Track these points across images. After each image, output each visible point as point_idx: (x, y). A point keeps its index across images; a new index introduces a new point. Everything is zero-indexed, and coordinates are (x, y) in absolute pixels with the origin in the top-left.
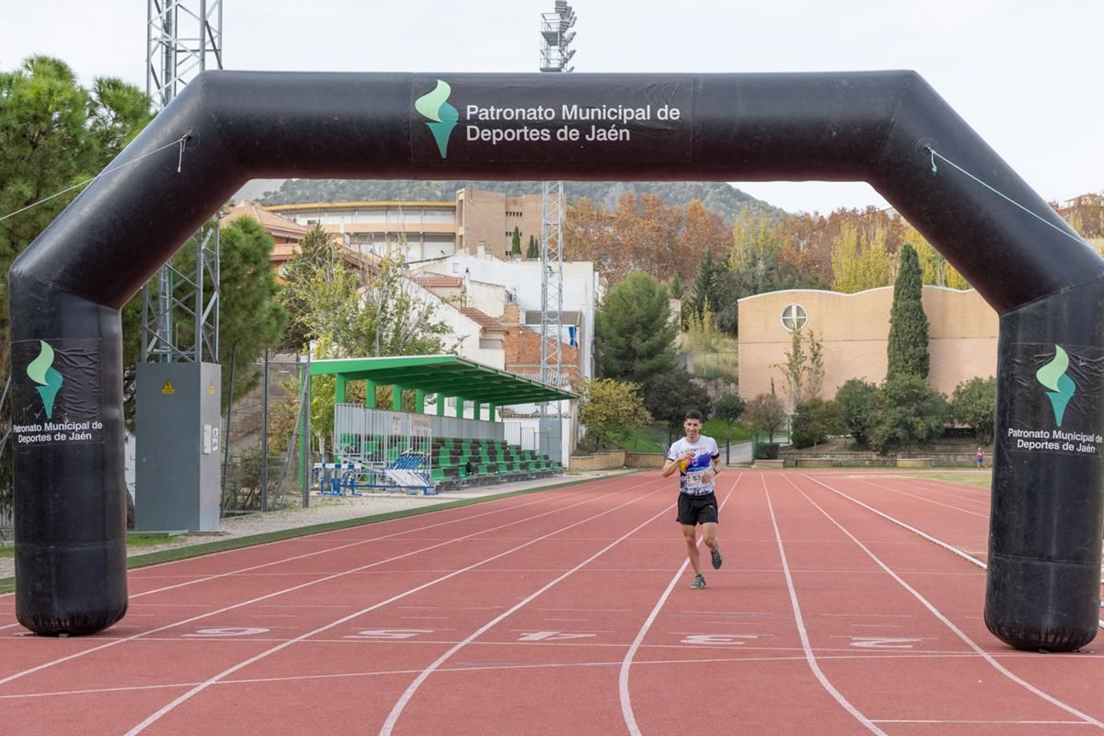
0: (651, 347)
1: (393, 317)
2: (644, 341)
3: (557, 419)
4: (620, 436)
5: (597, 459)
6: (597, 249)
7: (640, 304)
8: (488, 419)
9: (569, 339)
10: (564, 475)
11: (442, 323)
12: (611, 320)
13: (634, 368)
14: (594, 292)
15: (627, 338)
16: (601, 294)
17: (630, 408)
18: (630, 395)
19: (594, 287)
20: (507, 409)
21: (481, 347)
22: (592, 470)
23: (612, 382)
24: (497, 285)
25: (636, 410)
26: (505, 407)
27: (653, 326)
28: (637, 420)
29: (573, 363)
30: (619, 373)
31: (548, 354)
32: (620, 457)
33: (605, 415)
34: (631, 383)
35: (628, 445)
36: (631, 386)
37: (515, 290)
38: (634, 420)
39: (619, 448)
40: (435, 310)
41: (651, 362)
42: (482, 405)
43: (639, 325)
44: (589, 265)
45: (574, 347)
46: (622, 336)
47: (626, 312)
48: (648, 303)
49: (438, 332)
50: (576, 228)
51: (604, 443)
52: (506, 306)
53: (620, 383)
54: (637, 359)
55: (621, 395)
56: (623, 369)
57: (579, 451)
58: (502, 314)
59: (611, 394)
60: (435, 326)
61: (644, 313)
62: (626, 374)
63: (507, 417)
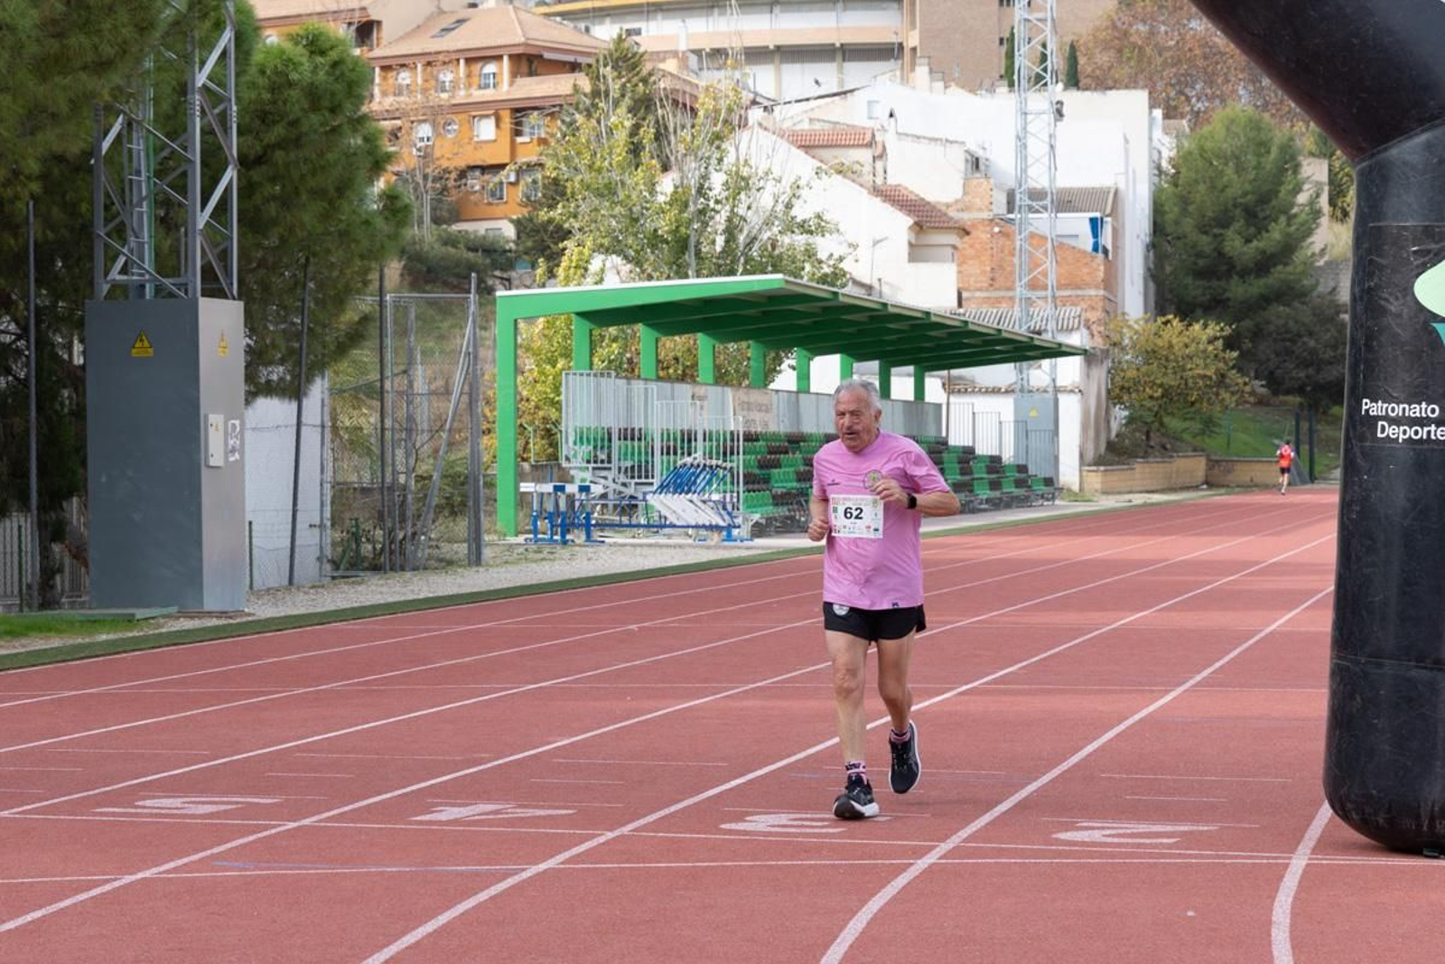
0: (1264, 252)
1: (718, 207)
2: (1248, 241)
3: (1050, 396)
4: (1196, 426)
5: (1142, 471)
6: (1173, 65)
7: (1240, 169)
8: (911, 398)
9: (1091, 241)
10: (1057, 502)
11: (819, 217)
12: (1184, 201)
13: (1227, 295)
14: (1151, 148)
15: (1215, 236)
16: (1166, 154)
17: (1208, 373)
18: (1210, 348)
19: (1150, 139)
20: (960, 378)
21: (913, 258)
22: (1120, 493)
23: (1176, 322)
24: (947, 141)
25: (1223, 376)
26: (955, 372)
27: (1268, 213)
28: (1225, 395)
29: (1097, 287)
30: (1201, 305)
31: (1031, 271)
32: (1196, 466)
33: (1161, 385)
34: (1212, 325)
35: (1212, 443)
36: (1213, 329)
37: (984, 149)
38: (1217, 394)
39: (1195, 450)
40: (804, 192)
41: (1262, 282)
42: (894, 370)
43: (1238, 211)
44: (1140, 97)
45: (1100, 255)
46: (1205, 233)
47: (1213, 187)
48: (1255, 168)
49: (811, 233)
50: (1131, 25)
51: (1165, 440)
52: (966, 179)
53: (1190, 325)
54: (1236, 277)
55: (1193, 347)
56: (1208, 297)
57: (1110, 457)
58: (958, 193)
59: (1171, 346)
60: (804, 221)
61: (1248, 187)
62: (1213, 307)
63: (959, 391)
